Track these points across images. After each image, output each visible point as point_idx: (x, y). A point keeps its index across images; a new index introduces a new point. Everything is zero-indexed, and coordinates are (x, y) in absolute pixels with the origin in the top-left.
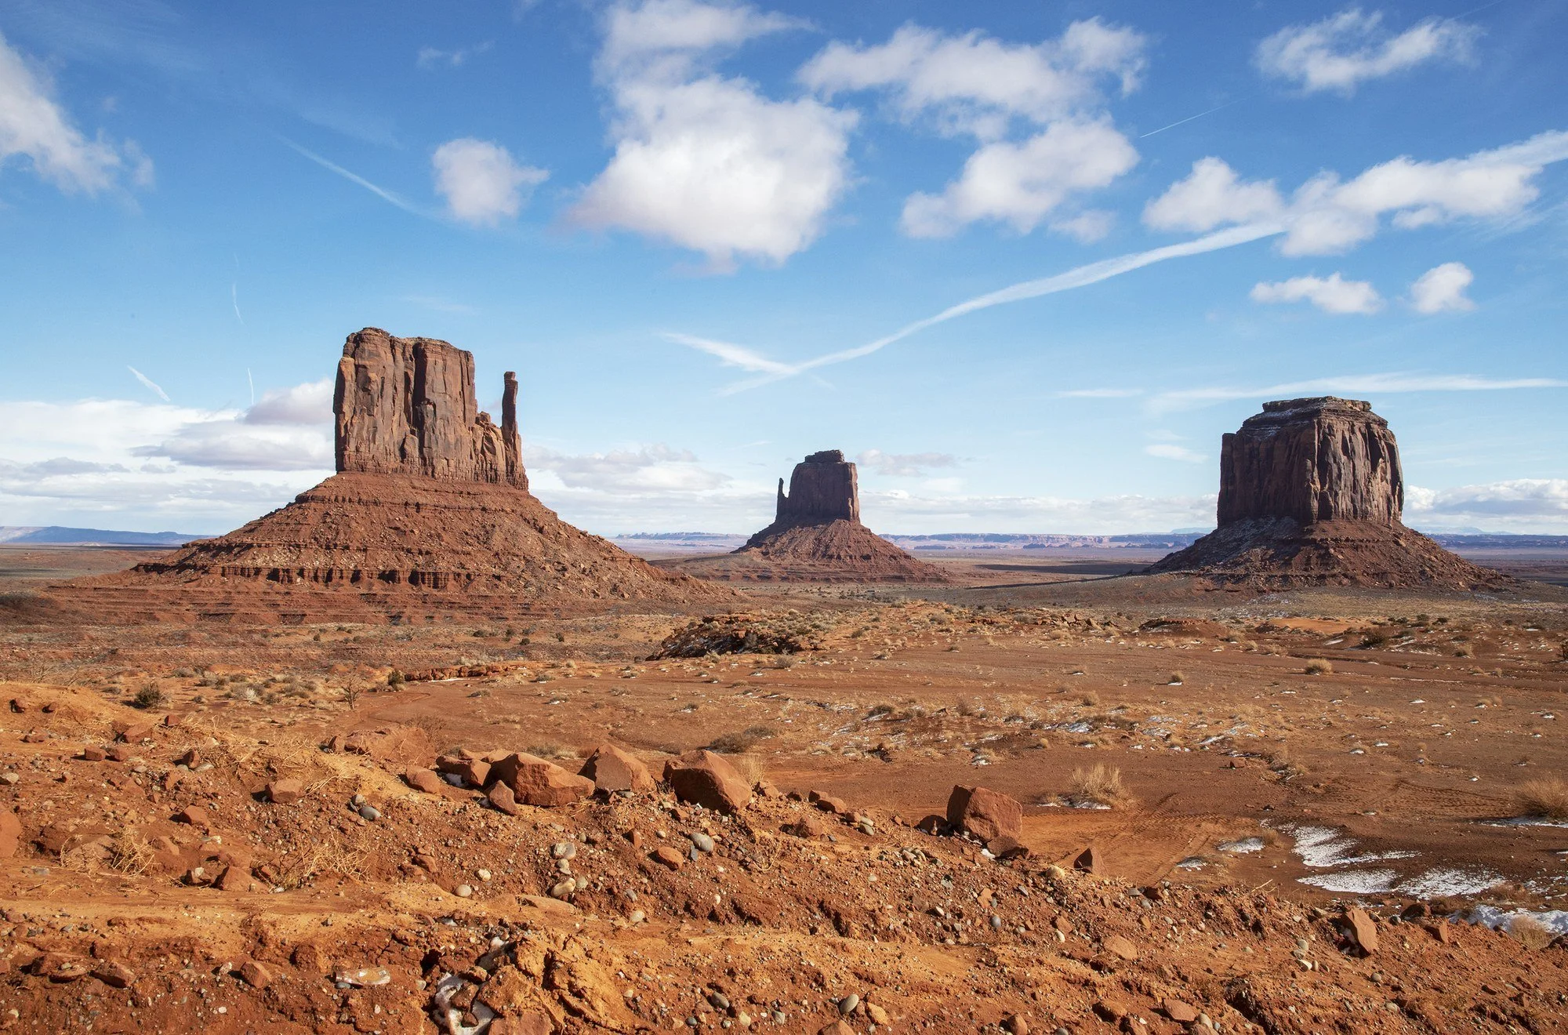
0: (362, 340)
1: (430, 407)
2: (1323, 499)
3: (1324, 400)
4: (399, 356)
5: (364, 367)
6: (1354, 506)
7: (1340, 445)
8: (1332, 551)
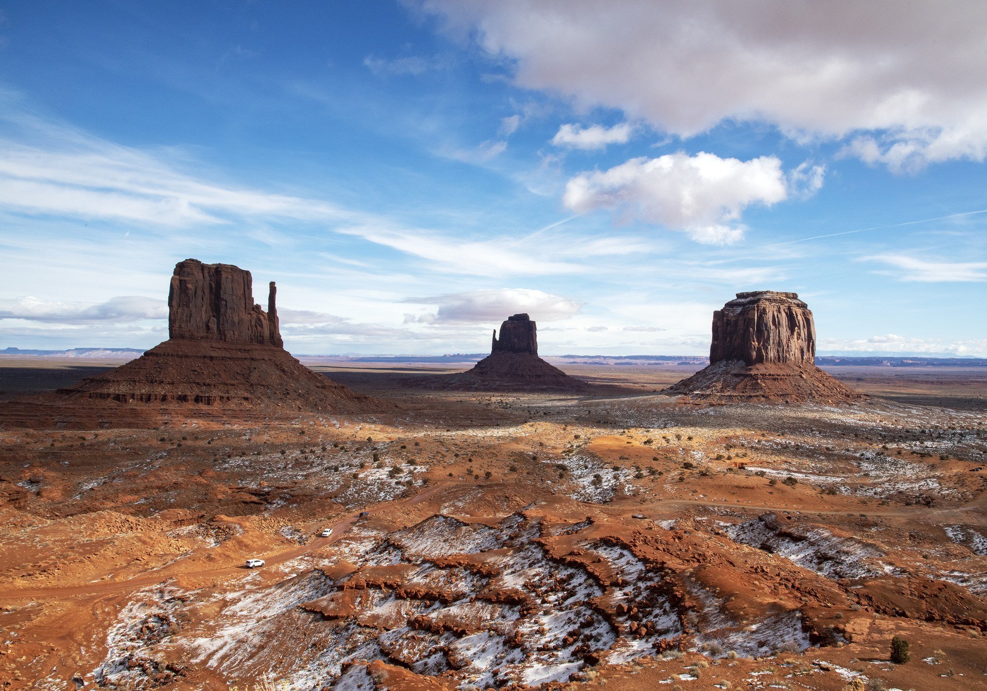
0: (184, 267)
1: (224, 303)
2: (759, 351)
3: (766, 293)
4: (206, 275)
5: (185, 281)
6: (779, 355)
7: (771, 319)
8: (759, 381)
